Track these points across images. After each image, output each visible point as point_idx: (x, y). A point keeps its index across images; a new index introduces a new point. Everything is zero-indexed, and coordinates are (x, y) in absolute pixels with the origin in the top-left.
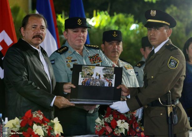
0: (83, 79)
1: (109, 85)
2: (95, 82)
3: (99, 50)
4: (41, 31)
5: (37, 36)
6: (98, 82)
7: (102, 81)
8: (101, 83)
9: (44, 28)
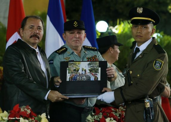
0: (70, 75)
1: (95, 79)
2: (81, 77)
3: (97, 52)
4: (38, 31)
5: (34, 36)
6: (84, 77)
7: (88, 76)
8: (87, 78)
9: (41, 28)
